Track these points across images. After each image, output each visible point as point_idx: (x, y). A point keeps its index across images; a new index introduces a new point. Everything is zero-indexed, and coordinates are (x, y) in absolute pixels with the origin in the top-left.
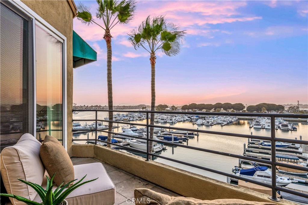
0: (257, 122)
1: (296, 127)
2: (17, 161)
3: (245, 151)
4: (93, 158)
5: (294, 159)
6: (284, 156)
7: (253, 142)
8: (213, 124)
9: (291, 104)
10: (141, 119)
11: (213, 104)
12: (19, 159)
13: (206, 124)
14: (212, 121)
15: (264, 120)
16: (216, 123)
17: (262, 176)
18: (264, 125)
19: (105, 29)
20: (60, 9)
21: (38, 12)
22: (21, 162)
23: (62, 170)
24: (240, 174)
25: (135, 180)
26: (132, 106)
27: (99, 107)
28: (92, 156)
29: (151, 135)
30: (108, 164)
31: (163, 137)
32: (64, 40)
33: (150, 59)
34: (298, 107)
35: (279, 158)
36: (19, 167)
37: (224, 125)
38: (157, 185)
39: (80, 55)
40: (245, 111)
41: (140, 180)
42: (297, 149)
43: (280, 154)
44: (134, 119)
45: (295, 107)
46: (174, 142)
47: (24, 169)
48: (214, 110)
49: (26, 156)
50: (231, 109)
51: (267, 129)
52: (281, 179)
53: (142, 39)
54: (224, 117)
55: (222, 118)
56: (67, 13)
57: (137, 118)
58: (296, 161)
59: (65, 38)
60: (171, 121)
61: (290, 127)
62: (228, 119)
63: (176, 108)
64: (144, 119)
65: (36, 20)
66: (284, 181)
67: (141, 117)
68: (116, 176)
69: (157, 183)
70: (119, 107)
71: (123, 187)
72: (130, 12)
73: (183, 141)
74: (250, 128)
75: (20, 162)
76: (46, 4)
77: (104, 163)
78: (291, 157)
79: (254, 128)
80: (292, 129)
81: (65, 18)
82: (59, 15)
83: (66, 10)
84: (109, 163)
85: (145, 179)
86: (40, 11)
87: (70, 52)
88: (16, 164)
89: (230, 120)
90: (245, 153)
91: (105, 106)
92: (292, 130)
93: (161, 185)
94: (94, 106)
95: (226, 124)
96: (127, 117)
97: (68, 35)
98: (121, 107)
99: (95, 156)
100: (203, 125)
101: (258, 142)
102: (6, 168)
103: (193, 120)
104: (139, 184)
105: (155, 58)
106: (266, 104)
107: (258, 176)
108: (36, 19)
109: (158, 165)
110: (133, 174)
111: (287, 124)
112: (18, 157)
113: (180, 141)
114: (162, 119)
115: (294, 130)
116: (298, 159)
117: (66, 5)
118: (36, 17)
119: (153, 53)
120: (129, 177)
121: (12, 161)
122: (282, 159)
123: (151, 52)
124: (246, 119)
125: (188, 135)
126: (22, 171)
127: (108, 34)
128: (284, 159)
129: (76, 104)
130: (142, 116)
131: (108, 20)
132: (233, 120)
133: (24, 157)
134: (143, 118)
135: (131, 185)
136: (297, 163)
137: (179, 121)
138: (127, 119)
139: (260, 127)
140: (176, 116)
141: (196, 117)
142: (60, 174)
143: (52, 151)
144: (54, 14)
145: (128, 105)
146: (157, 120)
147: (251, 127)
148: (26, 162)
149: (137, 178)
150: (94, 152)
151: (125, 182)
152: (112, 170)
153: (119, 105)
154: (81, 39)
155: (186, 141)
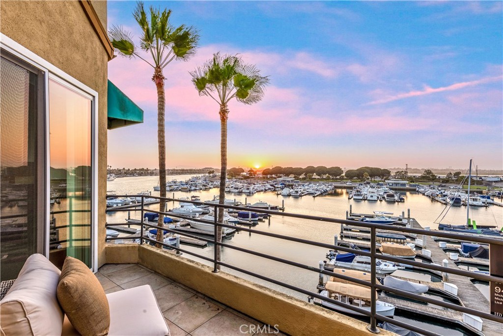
0: (358, 191)
1: (403, 197)
2: (21, 318)
3: (342, 229)
4: (137, 264)
5: (401, 239)
6: (390, 235)
7: (352, 217)
8: (302, 194)
9: (399, 168)
10: (207, 187)
11: (304, 168)
12: (24, 315)
13: (293, 194)
14: (302, 190)
15: (366, 188)
16: (307, 193)
17: (362, 263)
18: (366, 196)
19: (155, 66)
20: (88, 52)
21: (54, 60)
22: (28, 319)
23: (91, 315)
24: (336, 260)
25: (197, 299)
26: (194, 170)
27: (146, 170)
28: (136, 261)
29: (220, 212)
30: (158, 273)
31: (237, 213)
32: (94, 97)
33: (220, 113)
34: (406, 172)
35: (384, 239)
36: (25, 326)
37: (317, 196)
38: (228, 307)
39: (118, 115)
40: (343, 176)
41: (204, 299)
42: (405, 225)
43: (385, 233)
44: (197, 188)
45: (402, 172)
46: (252, 219)
47: (33, 329)
48: (305, 175)
49: (35, 308)
50: (326, 174)
51: (369, 200)
52: (386, 265)
53: (208, 85)
54: (318, 184)
55: (314, 186)
56: (99, 57)
57: (201, 187)
58: (402, 241)
59: (96, 94)
60: (248, 191)
61: (396, 198)
62: (322, 187)
63: (255, 173)
64: (210, 188)
65: (50, 73)
66: (389, 268)
67: (207, 186)
68: (171, 294)
69: (228, 304)
70: (175, 171)
71: (181, 312)
72: (190, 43)
73: (264, 218)
74: (349, 199)
75: (26, 319)
76: (66, 47)
77: (153, 272)
78: (397, 236)
79: (354, 199)
80: (399, 200)
81: (95, 64)
82: (87, 61)
83: (98, 51)
84: (160, 272)
85: (211, 297)
86: (58, 60)
87: (103, 113)
88: (20, 323)
89: (325, 188)
90: (342, 232)
91: (156, 169)
92: (399, 202)
93: (233, 307)
94: (138, 170)
95: (320, 195)
96: (187, 186)
97: (101, 89)
98: (179, 171)
99: (140, 261)
100: (290, 195)
101: (358, 217)
102: (3, 332)
103: (277, 189)
104: (204, 305)
105: (226, 112)
106: (369, 167)
107: (358, 262)
108: (49, 71)
109: (230, 279)
110: (195, 290)
111: (393, 194)
112: (23, 313)
113: (260, 217)
114: (235, 188)
115: (401, 202)
116: (406, 239)
117: (98, 45)
118: (49, 69)
119: (223, 104)
120: (189, 295)
121: (14, 321)
122: (386, 239)
123: (221, 103)
124: (345, 188)
125: (271, 209)
126: (30, 331)
127: (159, 75)
128: (389, 239)
129: (111, 167)
130: (208, 184)
131: (159, 53)
132: (328, 189)
133: (32, 310)
134: (209, 186)
135: (192, 308)
136: (403, 243)
137: (259, 190)
138: (186, 189)
139: (361, 198)
140: (254, 184)
141: (281, 184)
142: (89, 322)
143: (77, 291)
144: (79, 60)
145: (188, 169)
146: (229, 189)
147: (350, 197)
148: (36, 317)
149: (200, 295)
150: (139, 256)
151: (183, 303)
152: (164, 284)
153: (176, 169)
154: (120, 91)
155: (268, 217)
